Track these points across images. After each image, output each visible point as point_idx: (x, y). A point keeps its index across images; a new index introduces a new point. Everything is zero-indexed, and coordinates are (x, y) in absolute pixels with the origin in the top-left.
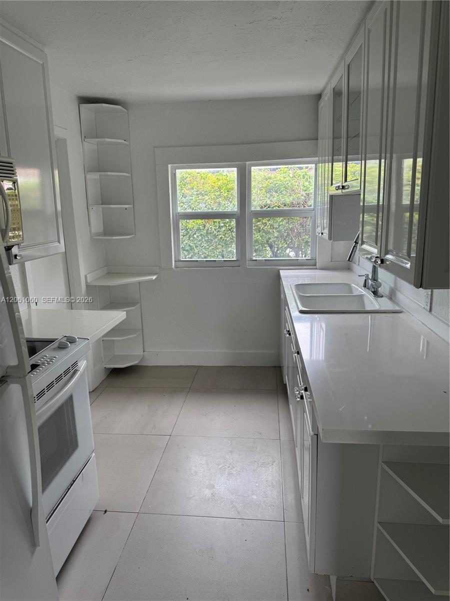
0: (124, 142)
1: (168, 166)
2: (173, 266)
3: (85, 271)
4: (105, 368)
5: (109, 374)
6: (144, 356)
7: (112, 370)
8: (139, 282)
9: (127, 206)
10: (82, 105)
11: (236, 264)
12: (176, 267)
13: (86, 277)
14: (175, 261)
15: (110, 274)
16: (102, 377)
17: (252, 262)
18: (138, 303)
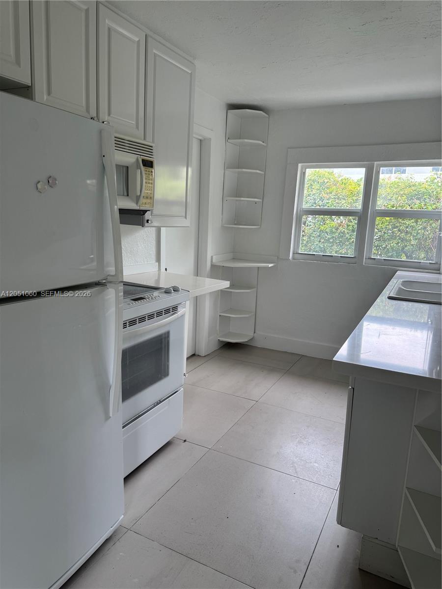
0: (262, 143)
1: (298, 165)
2: (291, 257)
3: (212, 252)
4: (219, 340)
5: (222, 347)
6: (254, 337)
7: (226, 344)
8: (258, 267)
9: (256, 200)
10: (230, 111)
11: (353, 260)
12: (293, 258)
13: (212, 257)
14: (294, 253)
15: (234, 259)
16: (214, 347)
17: (370, 261)
18: (254, 288)
